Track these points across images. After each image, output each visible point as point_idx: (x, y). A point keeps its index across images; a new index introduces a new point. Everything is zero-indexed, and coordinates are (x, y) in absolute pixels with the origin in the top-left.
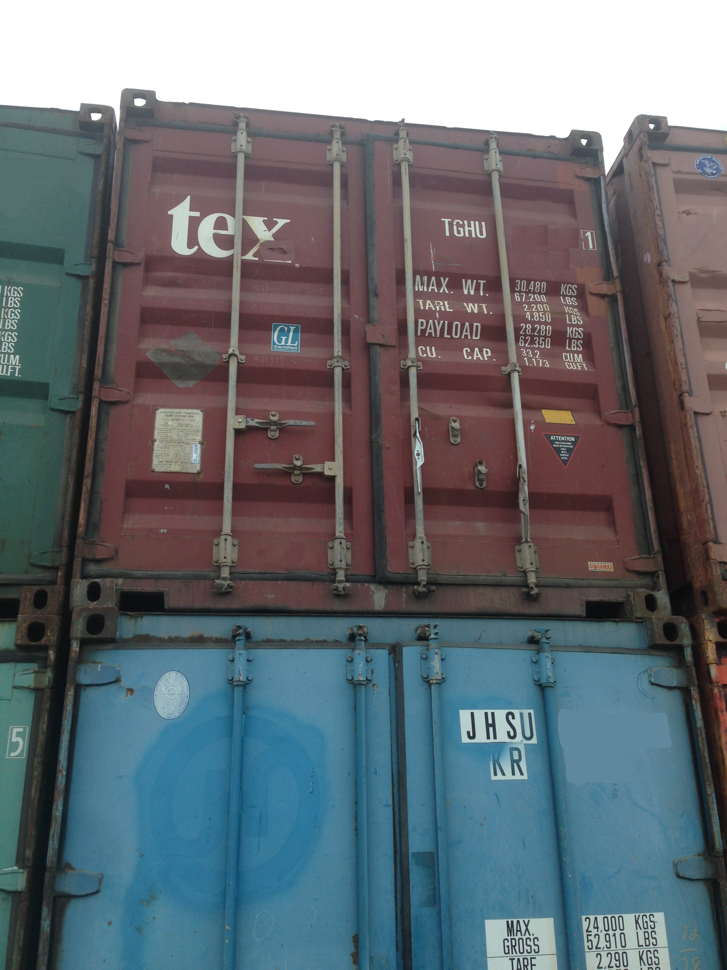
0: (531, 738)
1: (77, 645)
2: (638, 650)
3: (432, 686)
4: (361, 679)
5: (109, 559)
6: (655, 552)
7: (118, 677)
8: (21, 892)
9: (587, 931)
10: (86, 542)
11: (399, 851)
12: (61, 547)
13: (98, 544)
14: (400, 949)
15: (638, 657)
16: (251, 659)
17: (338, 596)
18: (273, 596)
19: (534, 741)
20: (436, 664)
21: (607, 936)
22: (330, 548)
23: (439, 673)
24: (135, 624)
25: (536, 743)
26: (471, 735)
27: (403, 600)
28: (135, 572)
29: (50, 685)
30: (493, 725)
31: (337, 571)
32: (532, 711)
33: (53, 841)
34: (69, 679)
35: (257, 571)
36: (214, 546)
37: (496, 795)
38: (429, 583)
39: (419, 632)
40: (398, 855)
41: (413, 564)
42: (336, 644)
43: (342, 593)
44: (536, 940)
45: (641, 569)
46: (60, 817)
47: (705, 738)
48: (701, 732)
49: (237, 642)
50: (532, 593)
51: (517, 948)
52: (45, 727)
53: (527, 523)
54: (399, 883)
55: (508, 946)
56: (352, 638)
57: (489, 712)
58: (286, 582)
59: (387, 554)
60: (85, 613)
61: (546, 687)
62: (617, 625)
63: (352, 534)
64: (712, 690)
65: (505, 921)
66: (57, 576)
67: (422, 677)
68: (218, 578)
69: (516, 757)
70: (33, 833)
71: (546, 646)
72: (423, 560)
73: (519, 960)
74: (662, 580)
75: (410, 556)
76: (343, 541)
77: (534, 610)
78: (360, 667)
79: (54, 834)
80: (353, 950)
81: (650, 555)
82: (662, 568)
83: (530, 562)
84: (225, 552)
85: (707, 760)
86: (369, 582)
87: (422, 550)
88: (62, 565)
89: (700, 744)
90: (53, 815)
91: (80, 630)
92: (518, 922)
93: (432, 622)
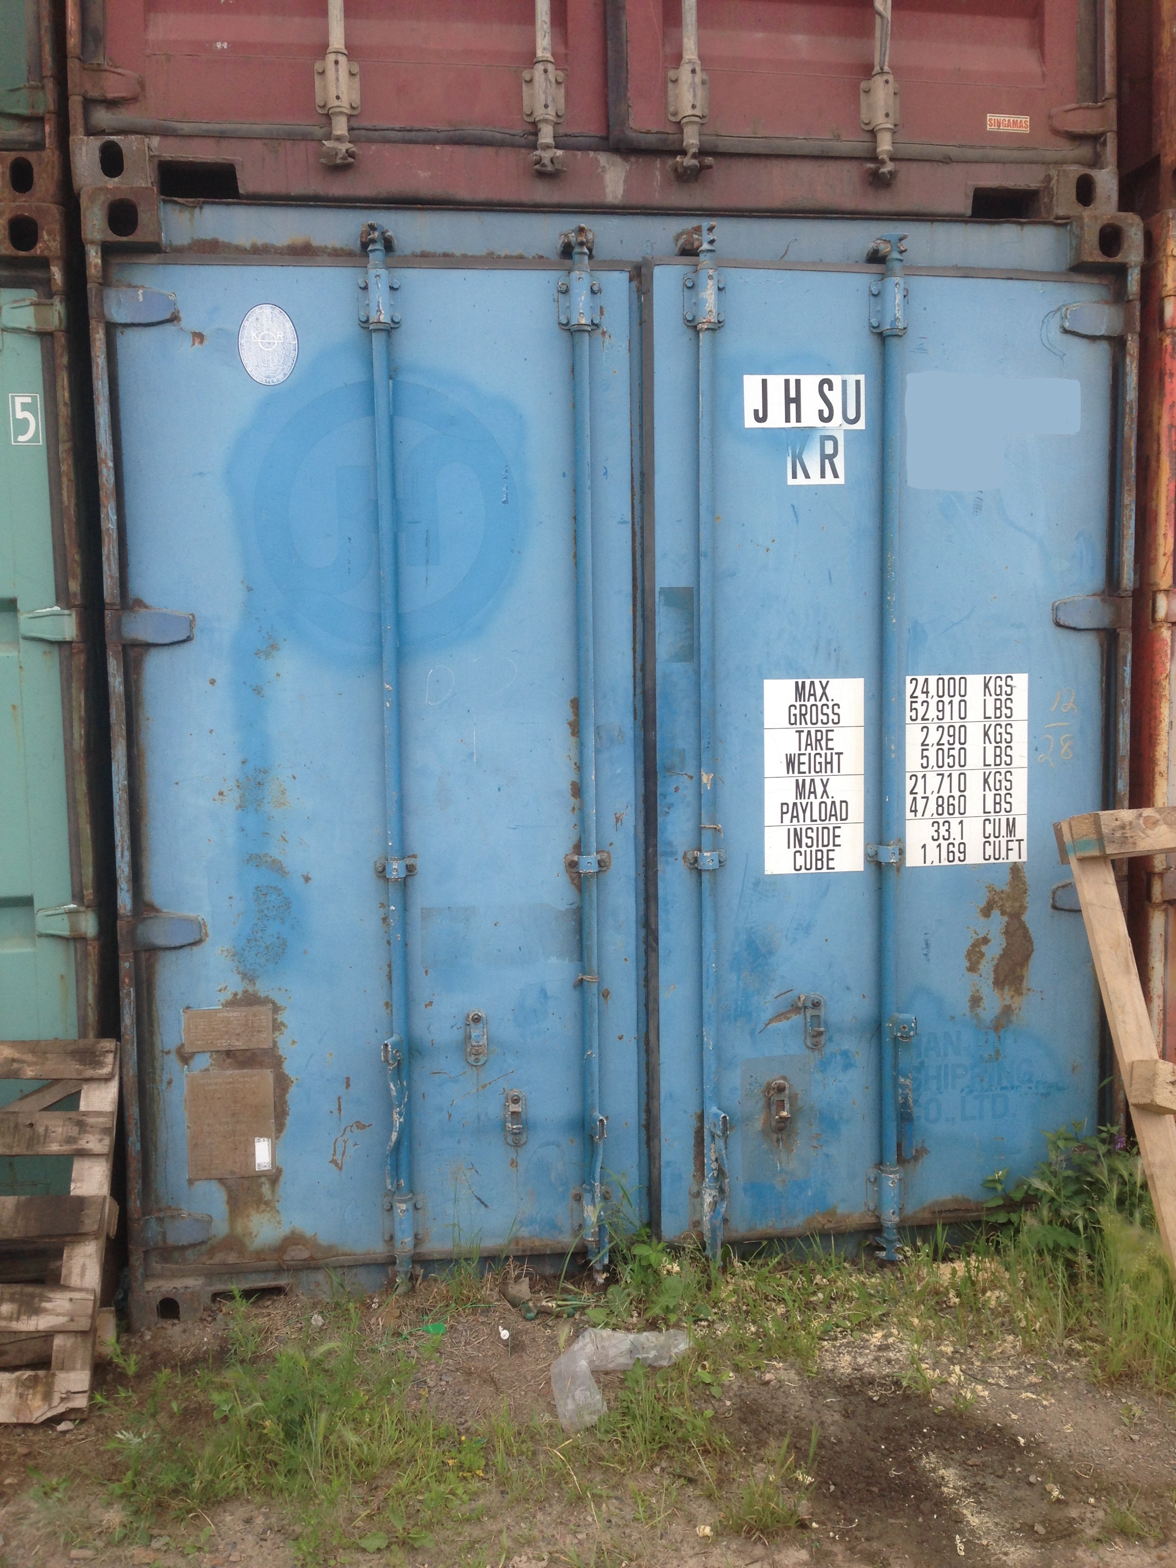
0: (856, 420)
1: (97, 253)
2: (1051, 273)
3: (701, 334)
4: (583, 322)
5: (130, 99)
6: (1106, 96)
7: (174, 313)
8: (71, 643)
9: (912, 697)
10: (86, 66)
11: (640, 588)
12: (42, 78)
13: (105, 71)
14: (640, 718)
15: (1050, 286)
16: (396, 286)
17: (542, 175)
18: (427, 174)
19: (861, 425)
20: (709, 295)
21: (941, 704)
22: (526, 81)
23: (714, 311)
24: (191, 220)
25: (864, 428)
26: (761, 415)
27: (655, 184)
28: (179, 125)
29: (63, 327)
30: (797, 400)
31: (540, 126)
32: (862, 378)
33: (109, 565)
34: (92, 312)
35: (397, 126)
36: (316, 74)
37: (793, 506)
38: (702, 153)
39: (681, 241)
40: (639, 592)
41: (675, 114)
42: (539, 263)
43: (550, 168)
44: (836, 707)
45: (1078, 129)
46: (115, 530)
47: (1136, 420)
48: (1131, 409)
49: (371, 255)
50: (882, 170)
51: (808, 717)
52: (67, 395)
53: (886, 34)
54: (639, 629)
55: (795, 715)
56: (567, 251)
57: (792, 379)
58: (449, 149)
59: (629, 94)
60: (102, 197)
61: (889, 336)
62: (1022, 230)
63: (566, 55)
64: (1161, 341)
65: (793, 682)
66: (44, 133)
67: (685, 319)
68: (329, 137)
69: (829, 450)
70: (77, 557)
71: (897, 266)
72: (694, 107)
73: (809, 732)
74: (1110, 151)
75: (671, 99)
76: (550, 67)
77: (883, 203)
78: (581, 299)
79: (109, 554)
80: (571, 718)
81: (1096, 102)
82: (1115, 127)
83: (884, 112)
84: (337, 88)
85: (1133, 454)
86: (596, 149)
87: (693, 85)
88: (49, 112)
89: (1126, 428)
90: (103, 528)
91: (97, 227)
92: (812, 683)
93: (706, 223)
